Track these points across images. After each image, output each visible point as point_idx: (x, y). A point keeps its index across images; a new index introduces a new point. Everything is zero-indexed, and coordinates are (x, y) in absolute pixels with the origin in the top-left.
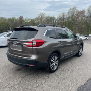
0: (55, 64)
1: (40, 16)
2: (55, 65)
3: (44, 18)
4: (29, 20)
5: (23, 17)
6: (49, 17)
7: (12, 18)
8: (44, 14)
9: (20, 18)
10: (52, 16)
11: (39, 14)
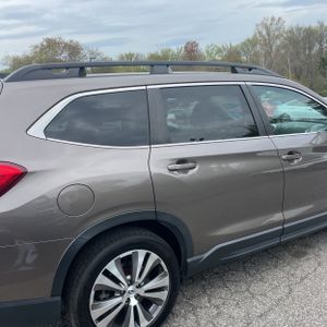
0: (137, 297)
1: (264, 33)
2: (134, 302)
3: (277, 37)
4: (219, 51)
5: (197, 45)
6: (299, 29)
7: (160, 54)
8: (280, 19)
9: (186, 47)
10: (314, 25)
11: (259, 22)
